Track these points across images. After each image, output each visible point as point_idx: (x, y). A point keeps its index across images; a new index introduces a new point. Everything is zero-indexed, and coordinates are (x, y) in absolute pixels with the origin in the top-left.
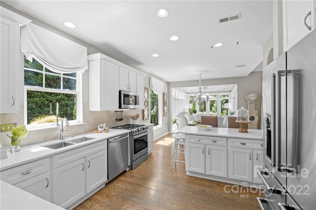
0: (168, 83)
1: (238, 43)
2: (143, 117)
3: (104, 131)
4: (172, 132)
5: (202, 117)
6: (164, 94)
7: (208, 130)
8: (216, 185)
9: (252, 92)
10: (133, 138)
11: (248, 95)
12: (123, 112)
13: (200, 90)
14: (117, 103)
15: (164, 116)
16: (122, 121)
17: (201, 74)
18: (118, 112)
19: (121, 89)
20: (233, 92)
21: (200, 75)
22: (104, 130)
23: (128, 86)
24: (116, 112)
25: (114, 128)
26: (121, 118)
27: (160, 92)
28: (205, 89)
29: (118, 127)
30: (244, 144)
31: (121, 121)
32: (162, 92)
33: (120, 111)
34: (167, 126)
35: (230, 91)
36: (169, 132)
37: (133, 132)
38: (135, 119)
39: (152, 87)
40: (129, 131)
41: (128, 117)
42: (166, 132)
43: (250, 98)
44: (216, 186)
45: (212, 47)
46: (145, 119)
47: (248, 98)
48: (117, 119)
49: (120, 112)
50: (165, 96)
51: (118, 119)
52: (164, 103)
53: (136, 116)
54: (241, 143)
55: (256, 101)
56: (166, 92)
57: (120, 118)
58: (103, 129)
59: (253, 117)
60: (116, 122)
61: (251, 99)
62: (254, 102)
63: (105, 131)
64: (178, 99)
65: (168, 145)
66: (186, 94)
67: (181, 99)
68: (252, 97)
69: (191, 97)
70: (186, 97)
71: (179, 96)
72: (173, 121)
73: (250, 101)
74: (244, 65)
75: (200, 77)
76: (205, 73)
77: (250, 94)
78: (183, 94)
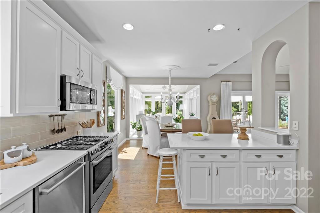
0: (126, 79)
1: (239, 29)
2: (98, 122)
3: (22, 163)
4: (130, 139)
6: (122, 91)
7: (206, 139)
9: (214, 94)
10: (92, 164)
11: (211, 96)
12: (65, 117)
13: (170, 88)
14: (56, 100)
15: (122, 119)
16: (64, 132)
17: (172, 69)
18: (56, 118)
19: (64, 73)
20: (189, 93)
21: (170, 71)
22: (24, 158)
23: (78, 71)
24: (52, 118)
25: (47, 148)
26: (63, 127)
27: (119, 88)
28: (164, 89)
29: (56, 144)
30: (259, 156)
31: (62, 132)
32: (121, 88)
33: (60, 115)
34: (125, 131)
35: (185, 93)
36: (128, 139)
37: (92, 154)
38: (87, 127)
39: (110, 80)
40: (84, 152)
41: (74, 124)
42: (124, 139)
43: (213, 99)
45: (209, 29)
46: (100, 125)
47: (211, 99)
48: (54, 130)
49: (60, 117)
50: (124, 95)
51: (56, 129)
52: (122, 103)
53: (89, 121)
54: (256, 156)
55: (217, 102)
56: (124, 89)
57: (60, 128)
58: (21, 157)
59: (215, 118)
60: (52, 136)
61: (213, 101)
62: (216, 103)
63: (25, 161)
64: (135, 99)
65: (133, 159)
66: (142, 94)
67: (138, 99)
68: (214, 99)
69: (146, 97)
70: (142, 97)
71: (136, 95)
72: (132, 125)
73: (212, 102)
74: (217, 64)
75: (170, 73)
76: (175, 68)
77: (212, 95)
78: (139, 93)
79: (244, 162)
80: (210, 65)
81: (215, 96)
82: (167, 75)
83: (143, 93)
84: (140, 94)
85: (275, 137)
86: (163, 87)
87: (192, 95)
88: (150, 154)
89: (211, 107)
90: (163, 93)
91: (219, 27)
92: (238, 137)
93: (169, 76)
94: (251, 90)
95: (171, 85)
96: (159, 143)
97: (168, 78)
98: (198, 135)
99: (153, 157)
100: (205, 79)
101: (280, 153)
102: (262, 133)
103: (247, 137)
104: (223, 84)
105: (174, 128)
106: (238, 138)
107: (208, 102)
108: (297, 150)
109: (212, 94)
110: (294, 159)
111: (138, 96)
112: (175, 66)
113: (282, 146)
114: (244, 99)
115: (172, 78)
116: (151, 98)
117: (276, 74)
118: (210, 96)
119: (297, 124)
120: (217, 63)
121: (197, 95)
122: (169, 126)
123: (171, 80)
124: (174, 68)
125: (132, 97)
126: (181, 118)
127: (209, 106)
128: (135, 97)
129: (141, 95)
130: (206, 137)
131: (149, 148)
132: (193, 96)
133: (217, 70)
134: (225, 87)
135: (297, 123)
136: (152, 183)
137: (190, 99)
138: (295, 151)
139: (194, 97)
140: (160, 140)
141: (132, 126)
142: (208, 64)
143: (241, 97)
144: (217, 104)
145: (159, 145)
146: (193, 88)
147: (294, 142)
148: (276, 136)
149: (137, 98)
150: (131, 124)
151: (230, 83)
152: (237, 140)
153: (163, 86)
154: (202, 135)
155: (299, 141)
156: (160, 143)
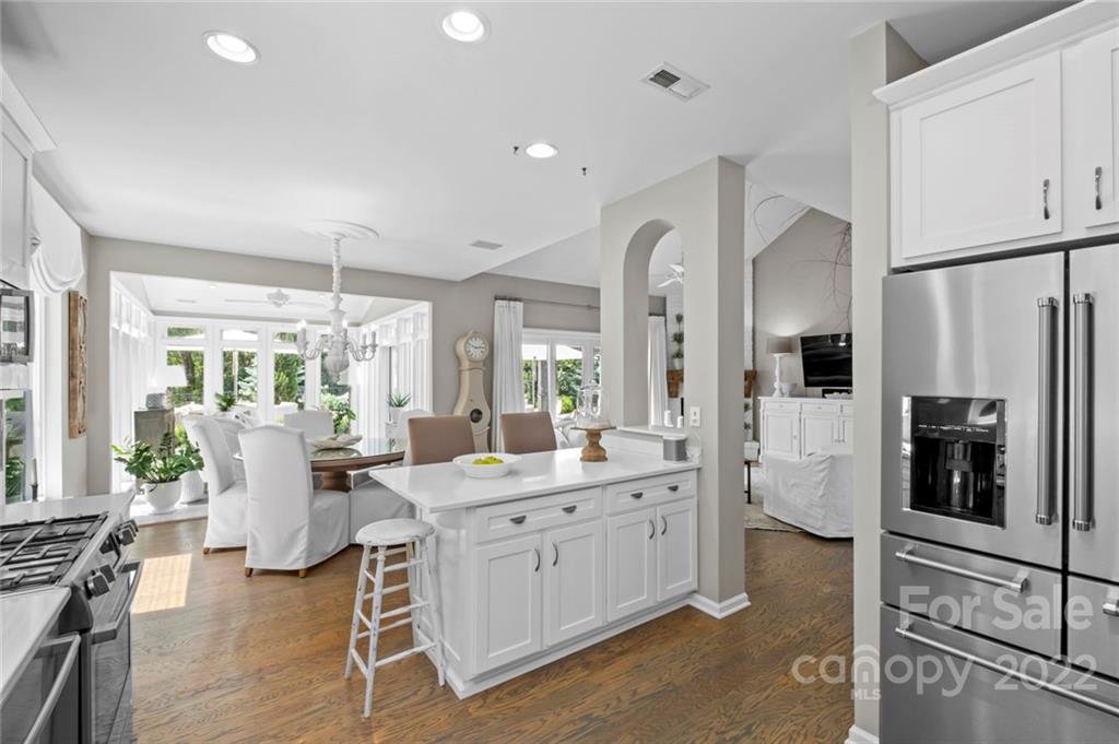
1: (585, 169)
5: (411, 421)
8: (586, 673)
9: (476, 335)
11: (467, 343)
13: (337, 306)
15: (71, 435)
20: (377, 327)
21: (338, 241)
27: (66, 284)
30: (638, 496)
32: (69, 286)
43: (472, 349)
44: (587, 676)
47: (467, 352)
50: (82, 319)
54: (632, 495)
55: (484, 361)
56: (83, 292)
59: (479, 412)
61: (473, 356)
62: (481, 364)
64: (126, 338)
65: (182, 604)
66: (151, 314)
67: (136, 341)
68: (477, 349)
69: (171, 332)
70: (151, 329)
71: (129, 321)
72: (120, 459)
73: (471, 361)
74: (500, 246)
75: (338, 251)
76: (360, 236)
77: (471, 338)
78: (143, 314)
79: (611, 515)
80: (480, 244)
81: (478, 342)
82: (326, 254)
83: (155, 313)
84: (145, 316)
85: (660, 446)
86: (270, 296)
87: (393, 333)
88: (258, 566)
89: (466, 376)
90: (310, 322)
91: (540, 151)
92: (581, 455)
93: (334, 259)
94: (598, 331)
95: (342, 295)
96: (308, 515)
97: (329, 268)
98: (486, 463)
99: (278, 578)
100: (450, 284)
101: (672, 481)
102: (628, 441)
103: (602, 454)
104: (500, 307)
105: (355, 455)
106: (581, 459)
107: (458, 360)
108: (699, 469)
109: (469, 336)
110: (695, 492)
111: (137, 327)
112: (357, 228)
113: (674, 465)
114: (552, 352)
115: (345, 270)
116: (202, 336)
117: (650, 297)
118: (465, 340)
119: (698, 413)
120: (499, 242)
121: (415, 335)
122: (334, 446)
123: (341, 278)
124: (355, 234)
125: (117, 331)
126: (345, 418)
127: (460, 372)
128: (125, 329)
129: (149, 323)
130: (512, 464)
131: (254, 544)
132: (398, 338)
133: (491, 262)
134: (507, 316)
135: (697, 410)
136: (318, 663)
137: (384, 347)
138: (695, 472)
139: (403, 340)
140: (311, 503)
141: (125, 466)
142: (474, 241)
143: (545, 347)
144: (484, 365)
145: (307, 521)
146: (402, 308)
147: (693, 452)
148: (662, 445)
149: (134, 333)
150: (114, 455)
151: (519, 305)
152: (580, 464)
153: (274, 290)
154: (501, 462)
155: (702, 450)
156: (311, 515)
